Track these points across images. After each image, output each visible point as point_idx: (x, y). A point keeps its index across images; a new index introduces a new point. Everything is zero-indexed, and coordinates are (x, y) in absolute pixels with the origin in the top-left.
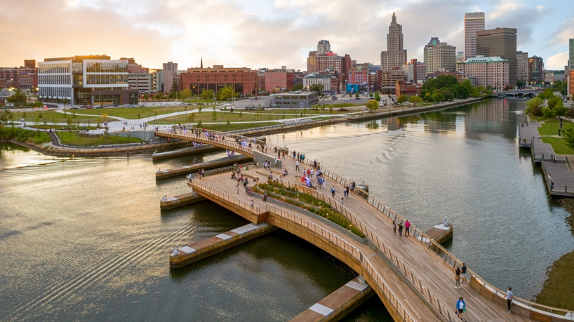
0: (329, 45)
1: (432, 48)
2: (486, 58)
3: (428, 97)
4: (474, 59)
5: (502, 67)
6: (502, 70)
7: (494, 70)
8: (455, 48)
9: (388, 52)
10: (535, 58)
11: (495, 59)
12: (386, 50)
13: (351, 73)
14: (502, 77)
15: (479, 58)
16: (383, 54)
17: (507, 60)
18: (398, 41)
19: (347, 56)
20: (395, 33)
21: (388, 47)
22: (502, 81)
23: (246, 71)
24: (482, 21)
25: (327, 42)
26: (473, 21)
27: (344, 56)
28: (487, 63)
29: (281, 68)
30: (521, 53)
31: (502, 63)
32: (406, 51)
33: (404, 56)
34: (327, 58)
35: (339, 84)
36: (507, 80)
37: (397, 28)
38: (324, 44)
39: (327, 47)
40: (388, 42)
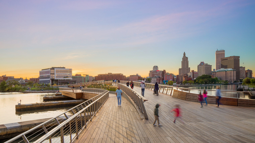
0: (158, 68)
1: (201, 66)
2: (226, 69)
3: (197, 82)
4: (220, 70)
5: (233, 73)
6: (233, 74)
7: (229, 74)
8: (211, 66)
9: (182, 68)
10: (248, 70)
11: (229, 69)
12: (181, 68)
13: (165, 76)
14: (233, 77)
15: (222, 69)
16: (180, 69)
17: (235, 70)
18: (186, 64)
19: (164, 71)
20: (185, 61)
21: (182, 66)
22: (233, 79)
23: (121, 75)
24: (224, 54)
25: (157, 67)
26: (220, 54)
27: (163, 70)
28: (226, 71)
29: (136, 75)
30: (242, 67)
31: (232, 71)
32: (190, 68)
33: (189, 70)
34: (157, 73)
35: (160, 81)
36: (235, 78)
37: (186, 59)
38: (156, 67)
39: (157, 68)
40: (182, 65)
